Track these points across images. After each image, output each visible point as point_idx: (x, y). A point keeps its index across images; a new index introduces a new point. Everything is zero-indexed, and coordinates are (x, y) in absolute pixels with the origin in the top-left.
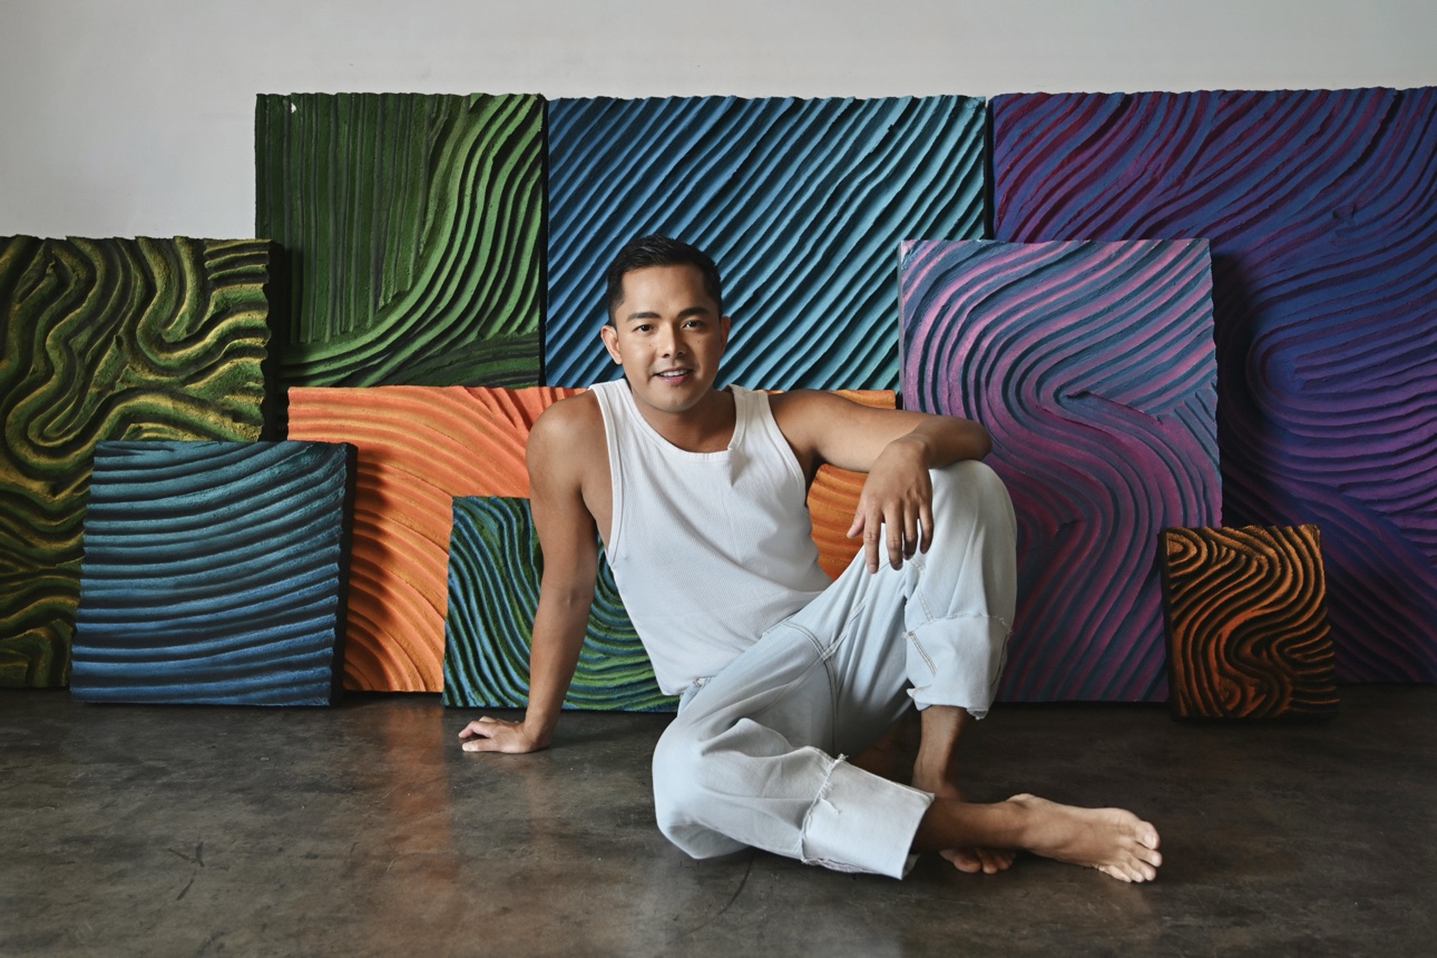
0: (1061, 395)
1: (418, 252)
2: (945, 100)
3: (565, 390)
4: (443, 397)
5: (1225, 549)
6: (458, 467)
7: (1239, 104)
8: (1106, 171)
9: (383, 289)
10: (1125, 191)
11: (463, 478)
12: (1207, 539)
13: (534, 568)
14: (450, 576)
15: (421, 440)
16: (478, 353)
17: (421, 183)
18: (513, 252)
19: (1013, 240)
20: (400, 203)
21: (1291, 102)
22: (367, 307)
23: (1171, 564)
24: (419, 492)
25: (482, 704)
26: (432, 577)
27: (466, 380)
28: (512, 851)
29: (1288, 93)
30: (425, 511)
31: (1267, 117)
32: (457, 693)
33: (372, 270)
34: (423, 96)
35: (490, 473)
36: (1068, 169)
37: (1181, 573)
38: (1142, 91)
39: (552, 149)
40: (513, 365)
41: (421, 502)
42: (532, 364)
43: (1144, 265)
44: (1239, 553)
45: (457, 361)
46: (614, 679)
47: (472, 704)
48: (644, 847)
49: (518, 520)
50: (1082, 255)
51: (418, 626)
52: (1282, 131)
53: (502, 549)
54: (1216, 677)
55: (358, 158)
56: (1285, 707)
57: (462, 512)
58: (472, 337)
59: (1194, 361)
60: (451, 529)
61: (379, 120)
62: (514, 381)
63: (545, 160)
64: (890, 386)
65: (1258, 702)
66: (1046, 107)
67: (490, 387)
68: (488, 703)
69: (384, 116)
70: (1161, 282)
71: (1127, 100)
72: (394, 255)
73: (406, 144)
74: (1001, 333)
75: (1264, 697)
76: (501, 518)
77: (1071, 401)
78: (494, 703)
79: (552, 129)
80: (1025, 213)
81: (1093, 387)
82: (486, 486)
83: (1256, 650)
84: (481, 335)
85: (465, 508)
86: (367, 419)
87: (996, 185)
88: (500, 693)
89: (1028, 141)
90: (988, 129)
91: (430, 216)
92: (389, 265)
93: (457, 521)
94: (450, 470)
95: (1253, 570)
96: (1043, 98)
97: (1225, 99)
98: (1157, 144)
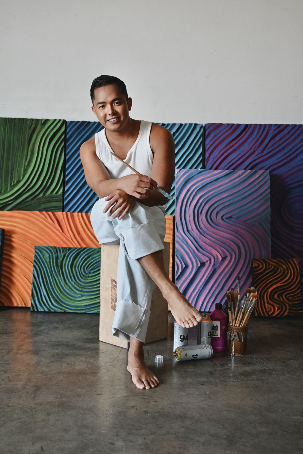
0: (224, 217)
1: (24, 168)
2: (191, 125)
3: (70, 213)
4: (32, 215)
5: (270, 266)
6: (36, 237)
7: (281, 128)
8: (240, 148)
9: (13, 180)
10: (245, 154)
11: (38, 240)
12: (265, 262)
13: (60, 269)
14: (33, 270)
15: (25, 228)
16: (43, 200)
17: (26, 147)
18: (55, 168)
19: (210, 169)
20: (19, 153)
21: (297, 128)
22: (8, 185)
23: (254, 270)
24: (24, 244)
25: (43, 310)
26: (27, 271)
27: (39, 209)
28: (53, 349)
29: (295, 125)
30: (26, 250)
31: (289, 133)
32: (35, 307)
33: (10, 173)
34: (27, 119)
35: (46, 238)
36: (228, 147)
37: (257, 273)
38: (252, 123)
39: (68, 137)
40: (54, 204)
41: (24, 247)
42: (60, 204)
43: (250, 178)
44: (275, 267)
45: (37, 203)
46: (84, 303)
47: (39, 310)
48: (91, 348)
49: (55, 253)
50: (231, 174)
51: (23, 286)
52: (293, 137)
53: (50, 262)
54: (266, 304)
55: (6, 138)
56: (286, 313)
57: (37, 251)
58: (41, 195)
59: (264, 208)
60: (34, 256)
61: (13, 126)
62: (54, 209)
63: (65, 140)
64: (172, 214)
65: (278, 312)
66: (222, 127)
67: (47, 211)
68: (45, 310)
69: (15, 125)
70: (255, 183)
71: (246, 126)
72: (17, 169)
73: (21, 134)
74: (205, 198)
75: (280, 310)
76: (50, 253)
77: (226, 219)
78: (47, 310)
79: (68, 130)
81: (234, 215)
82: (45, 243)
83: (278, 296)
84: (44, 194)
85: (38, 249)
86: (8, 221)
87: (206, 151)
88: (48, 307)
89: (216, 138)
90: (204, 134)
91: (29, 157)
92: (15, 172)
93: (36, 253)
94: (34, 237)
95: (278, 272)
96: (221, 125)
97: (276, 127)
98: (255, 140)
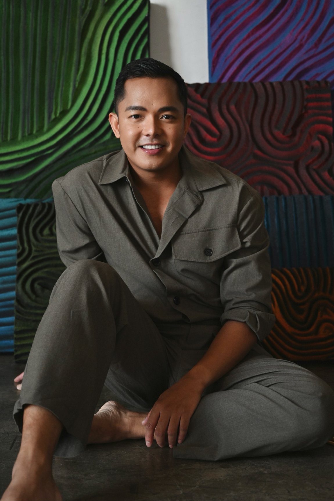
8: (275, 39)
10: (285, 51)
36: (252, 38)
80: (228, 63)
98: (302, 24)
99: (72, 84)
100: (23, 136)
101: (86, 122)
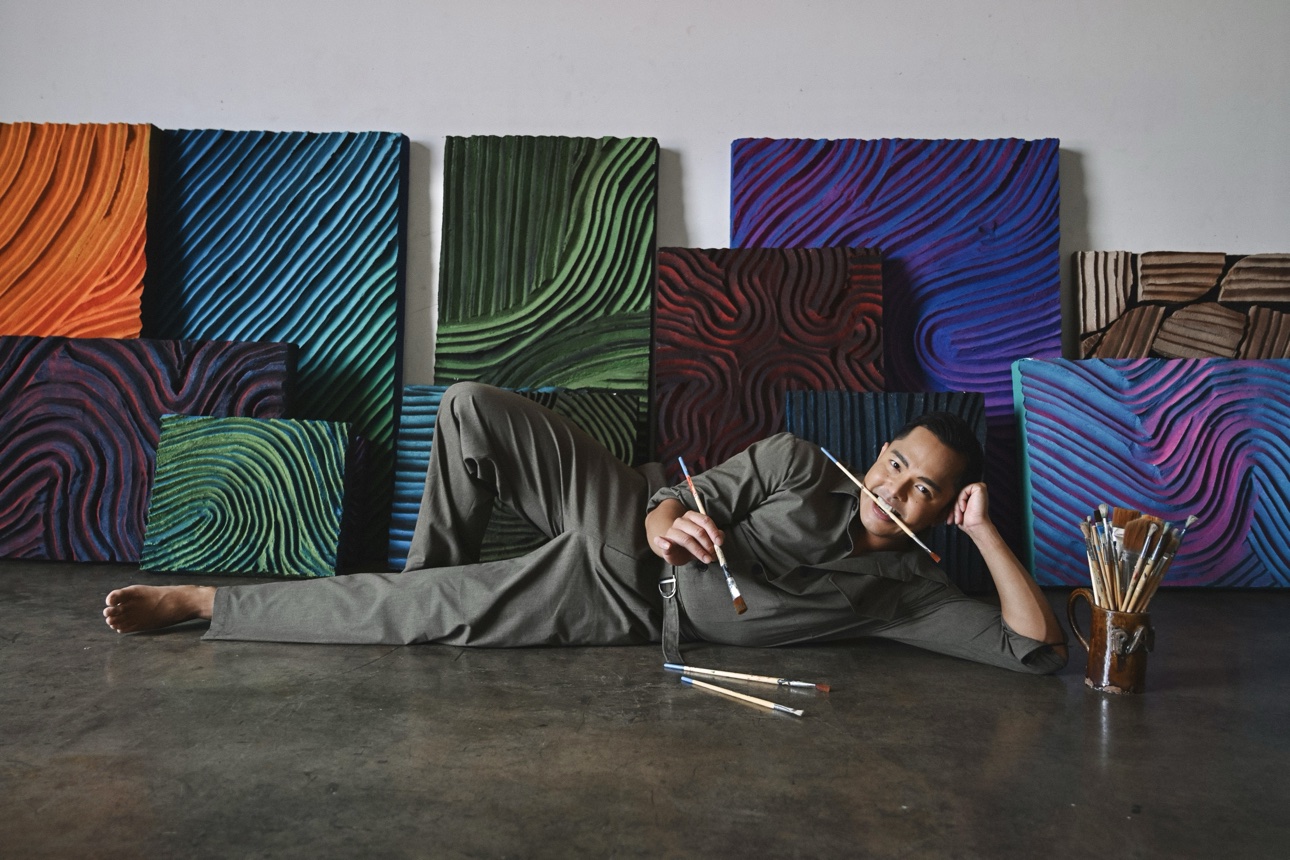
7: (911, 149)
8: (814, 195)
21: (951, 146)
29: (947, 142)
31: (931, 158)
36: (786, 193)
38: (841, 138)
52: (942, 169)
66: (772, 148)
71: (829, 144)
80: (753, 224)
89: (757, 173)
96: (768, 142)
97: (901, 145)
98: (851, 176)
99: (558, 247)
100: (497, 311)
101: (574, 295)
